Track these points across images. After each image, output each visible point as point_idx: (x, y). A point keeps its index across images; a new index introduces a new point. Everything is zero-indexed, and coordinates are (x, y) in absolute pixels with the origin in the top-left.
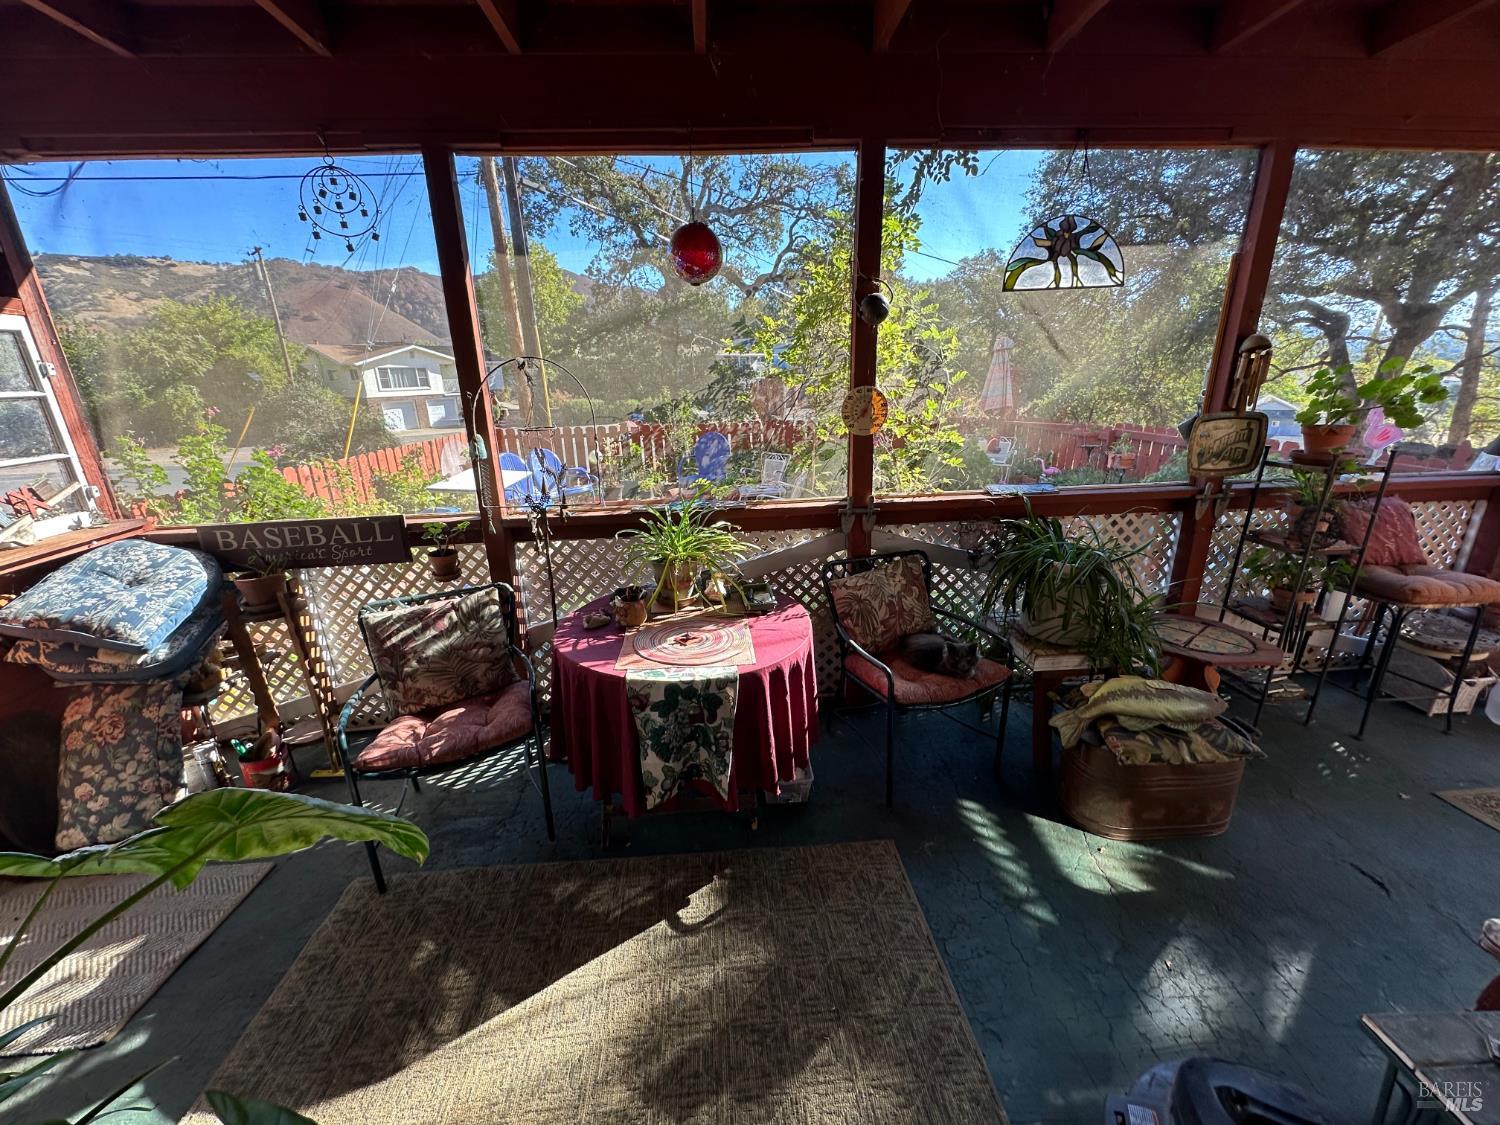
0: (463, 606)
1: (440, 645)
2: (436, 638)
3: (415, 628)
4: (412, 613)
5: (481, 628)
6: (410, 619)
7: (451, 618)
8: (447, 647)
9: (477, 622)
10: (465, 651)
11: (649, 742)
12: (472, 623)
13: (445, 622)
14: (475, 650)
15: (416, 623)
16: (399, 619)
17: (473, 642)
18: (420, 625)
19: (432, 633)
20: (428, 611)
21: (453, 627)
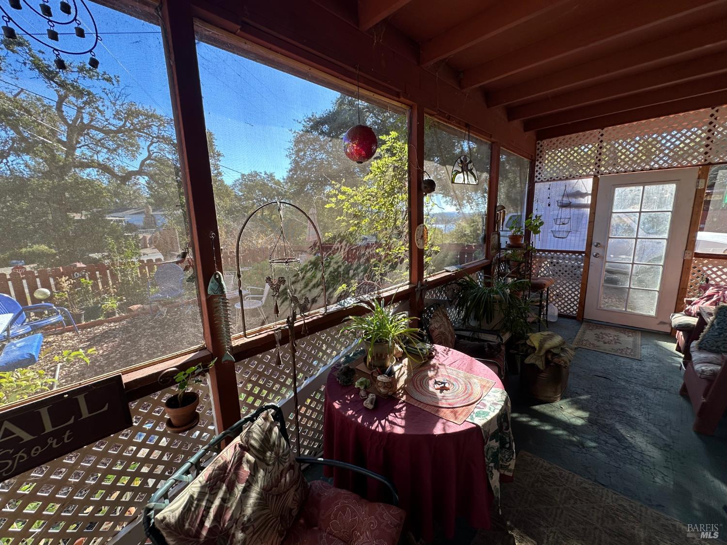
0: (253, 442)
1: (254, 495)
2: (246, 491)
3: (221, 494)
4: (209, 479)
5: (277, 454)
6: (211, 487)
7: (248, 461)
8: (260, 494)
9: (272, 451)
10: (277, 486)
11: (492, 465)
12: (268, 454)
13: (246, 468)
14: (283, 480)
15: (220, 488)
16: (202, 494)
17: (278, 473)
18: (224, 487)
19: (240, 487)
20: (223, 468)
21: (254, 468)
